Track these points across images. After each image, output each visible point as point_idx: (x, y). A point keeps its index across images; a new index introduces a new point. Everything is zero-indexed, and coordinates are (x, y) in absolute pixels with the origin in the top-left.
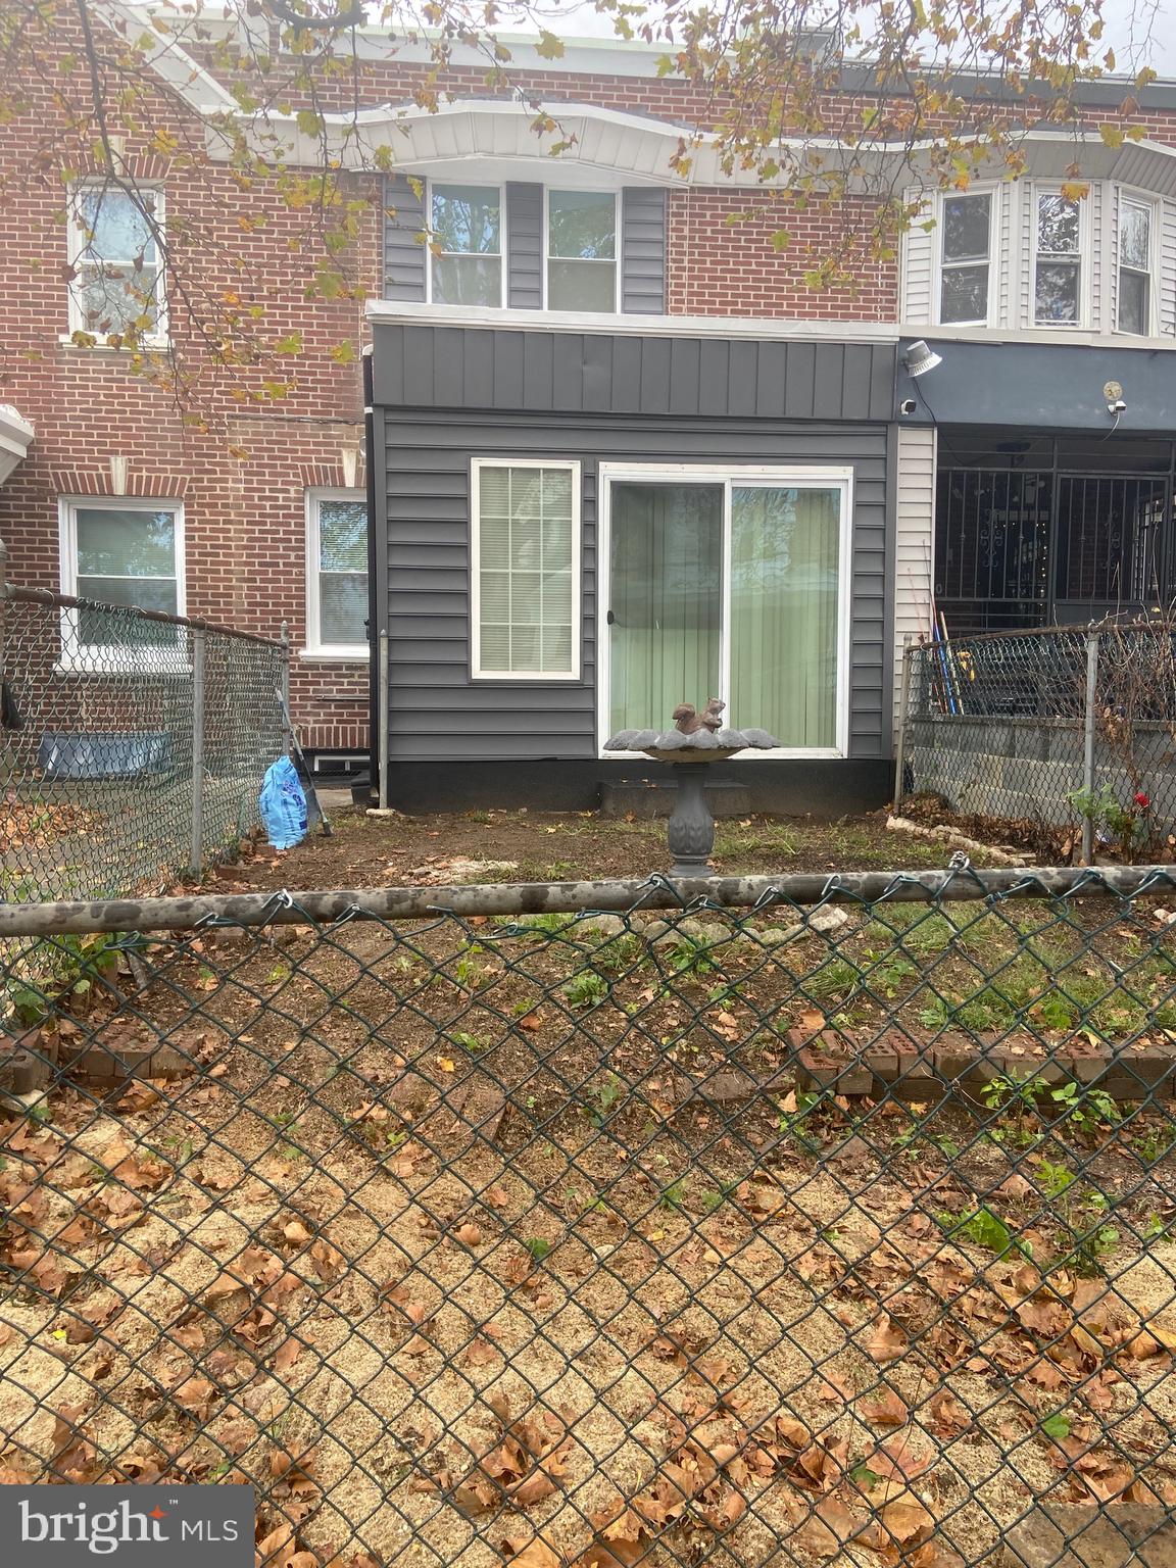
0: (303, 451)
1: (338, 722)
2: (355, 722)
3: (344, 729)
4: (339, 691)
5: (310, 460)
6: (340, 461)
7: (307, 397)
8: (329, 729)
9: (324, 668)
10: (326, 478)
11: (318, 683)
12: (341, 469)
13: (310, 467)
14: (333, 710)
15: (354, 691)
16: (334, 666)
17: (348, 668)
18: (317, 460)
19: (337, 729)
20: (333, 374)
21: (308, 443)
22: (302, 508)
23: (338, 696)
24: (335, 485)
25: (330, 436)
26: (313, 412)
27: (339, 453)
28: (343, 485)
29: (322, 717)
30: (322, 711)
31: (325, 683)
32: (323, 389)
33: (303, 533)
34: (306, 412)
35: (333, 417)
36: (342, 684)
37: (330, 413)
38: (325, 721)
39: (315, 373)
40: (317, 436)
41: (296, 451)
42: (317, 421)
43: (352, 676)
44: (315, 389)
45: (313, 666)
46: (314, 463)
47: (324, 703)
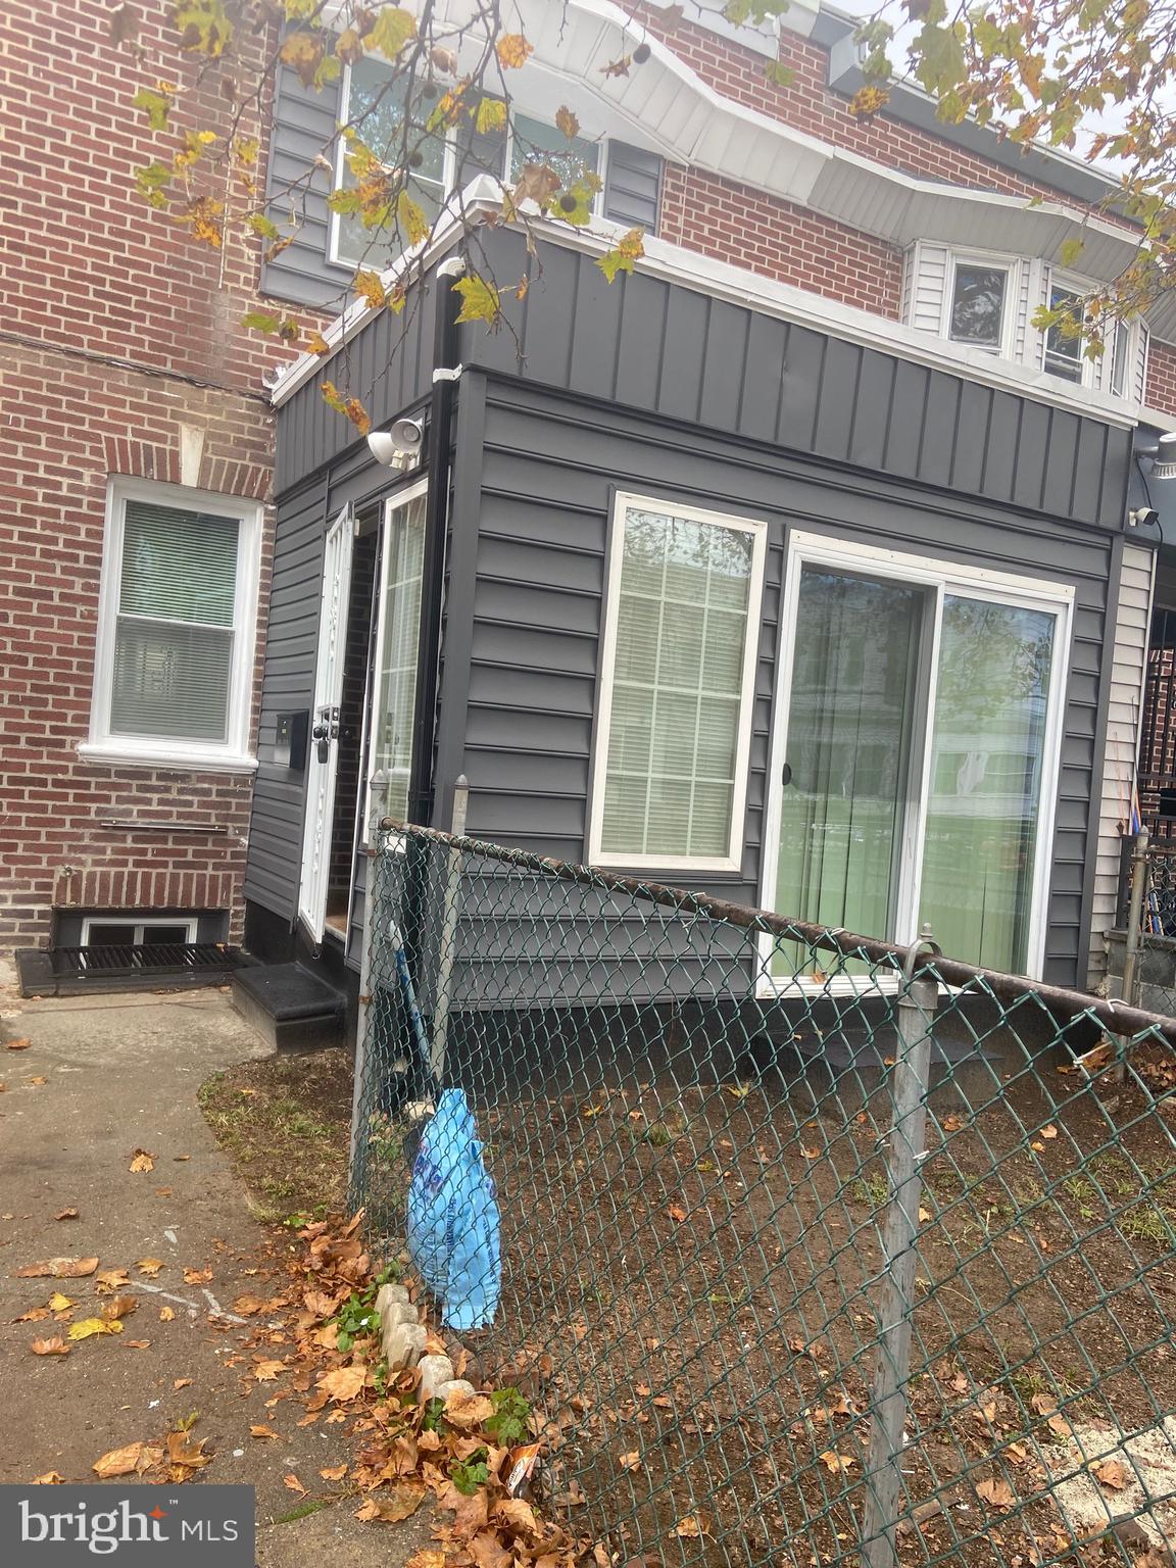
0: (112, 414)
1: (137, 864)
2: (165, 865)
3: (146, 877)
4: (143, 814)
5: (124, 431)
6: (176, 442)
7: (127, 327)
8: (119, 876)
9: (119, 774)
10: (149, 464)
11: (107, 799)
12: (175, 455)
13: (123, 443)
14: (129, 844)
15: (169, 814)
16: (137, 773)
17: (160, 777)
18: (136, 433)
19: (132, 875)
20: (173, 300)
21: (122, 403)
22: (102, 508)
23: (141, 823)
24: (162, 480)
25: (161, 399)
26: (134, 354)
27: (175, 429)
28: (176, 480)
29: (109, 856)
30: (109, 846)
31: (119, 800)
32: (154, 321)
33: (99, 548)
34: (122, 351)
35: (168, 368)
36: (148, 802)
37: (164, 362)
38: (113, 863)
39: (143, 293)
40: (139, 395)
41: (100, 412)
42: (141, 370)
43: (167, 790)
44: (142, 318)
45: (100, 770)
46: (129, 437)
47: (114, 833)
